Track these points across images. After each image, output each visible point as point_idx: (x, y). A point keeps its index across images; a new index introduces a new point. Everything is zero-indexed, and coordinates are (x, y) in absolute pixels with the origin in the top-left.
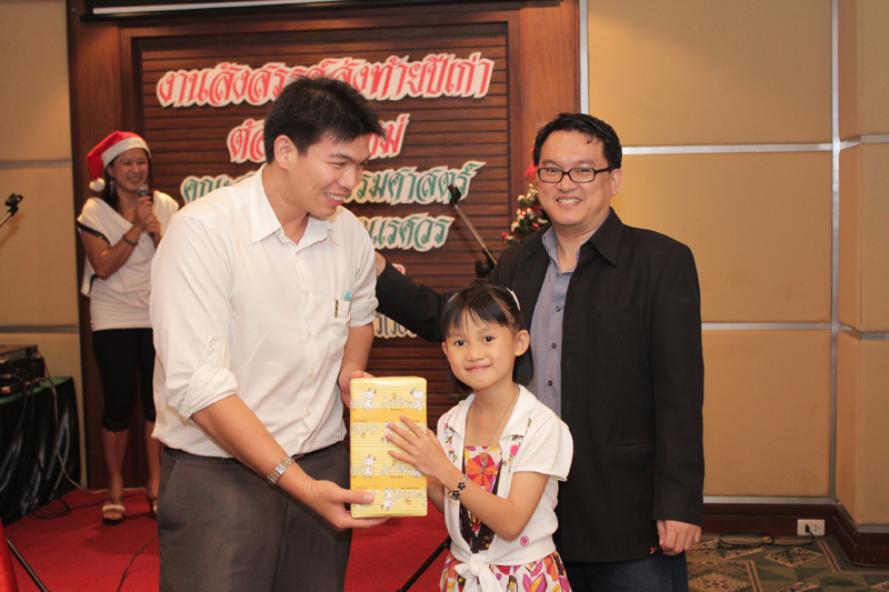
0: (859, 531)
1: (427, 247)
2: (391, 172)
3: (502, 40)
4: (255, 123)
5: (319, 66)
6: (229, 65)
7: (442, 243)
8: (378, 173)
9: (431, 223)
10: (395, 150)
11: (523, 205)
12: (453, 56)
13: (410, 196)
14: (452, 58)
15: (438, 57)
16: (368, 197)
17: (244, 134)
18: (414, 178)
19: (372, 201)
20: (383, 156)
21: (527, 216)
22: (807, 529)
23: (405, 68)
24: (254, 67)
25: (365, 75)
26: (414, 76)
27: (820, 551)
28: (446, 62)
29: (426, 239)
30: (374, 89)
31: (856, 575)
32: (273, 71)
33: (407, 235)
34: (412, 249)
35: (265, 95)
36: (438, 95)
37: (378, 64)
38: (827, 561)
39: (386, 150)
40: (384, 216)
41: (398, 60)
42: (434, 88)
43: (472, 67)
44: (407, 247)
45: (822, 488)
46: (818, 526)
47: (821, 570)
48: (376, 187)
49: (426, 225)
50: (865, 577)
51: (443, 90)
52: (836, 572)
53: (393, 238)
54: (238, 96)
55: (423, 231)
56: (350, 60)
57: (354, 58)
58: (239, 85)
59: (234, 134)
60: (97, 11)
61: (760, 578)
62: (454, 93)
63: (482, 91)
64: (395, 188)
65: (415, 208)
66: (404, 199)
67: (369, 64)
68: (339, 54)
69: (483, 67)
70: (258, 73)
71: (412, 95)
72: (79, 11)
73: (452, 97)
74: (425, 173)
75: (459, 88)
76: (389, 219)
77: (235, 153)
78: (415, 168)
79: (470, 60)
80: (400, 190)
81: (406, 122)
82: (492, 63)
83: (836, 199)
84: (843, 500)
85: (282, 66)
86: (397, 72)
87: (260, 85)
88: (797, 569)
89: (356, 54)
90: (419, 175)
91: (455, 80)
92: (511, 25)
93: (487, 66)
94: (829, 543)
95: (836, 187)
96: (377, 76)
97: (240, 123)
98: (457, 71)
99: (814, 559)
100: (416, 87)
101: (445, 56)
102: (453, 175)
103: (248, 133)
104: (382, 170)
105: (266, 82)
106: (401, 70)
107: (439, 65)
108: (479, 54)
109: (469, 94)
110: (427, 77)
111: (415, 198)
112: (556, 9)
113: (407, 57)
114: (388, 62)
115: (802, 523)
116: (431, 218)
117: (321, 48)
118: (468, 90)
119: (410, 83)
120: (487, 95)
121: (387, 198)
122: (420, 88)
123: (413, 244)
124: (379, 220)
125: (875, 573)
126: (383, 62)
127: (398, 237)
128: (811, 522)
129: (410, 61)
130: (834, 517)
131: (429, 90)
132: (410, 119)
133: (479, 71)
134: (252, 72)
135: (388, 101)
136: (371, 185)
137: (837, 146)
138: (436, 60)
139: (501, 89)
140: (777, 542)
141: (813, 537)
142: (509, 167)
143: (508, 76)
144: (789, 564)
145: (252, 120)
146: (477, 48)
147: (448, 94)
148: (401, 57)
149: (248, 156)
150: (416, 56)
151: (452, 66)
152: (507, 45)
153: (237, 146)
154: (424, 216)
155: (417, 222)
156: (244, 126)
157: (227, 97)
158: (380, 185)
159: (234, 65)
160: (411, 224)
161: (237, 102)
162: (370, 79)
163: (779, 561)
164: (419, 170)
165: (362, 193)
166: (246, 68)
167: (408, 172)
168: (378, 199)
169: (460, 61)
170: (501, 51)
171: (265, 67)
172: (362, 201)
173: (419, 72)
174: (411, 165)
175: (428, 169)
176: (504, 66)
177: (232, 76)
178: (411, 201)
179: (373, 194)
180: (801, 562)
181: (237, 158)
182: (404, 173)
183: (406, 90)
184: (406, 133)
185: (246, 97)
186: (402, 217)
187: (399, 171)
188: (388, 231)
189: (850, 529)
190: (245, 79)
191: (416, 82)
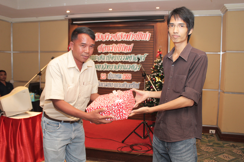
0: (222, 133)
1: (136, 71)
2: (129, 55)
3: (153, 29)
4: (103, 45)
5: (116, 34)
6: (99, 33)
7: (139, 70)
8: (127, 55)
9: (137, 66)
10: (130, 51)
11: (155, 63)
12: (143, 32)
13: (133, 60)
14: (142, 33)
15: (140, 32)
16: (125, 60)
17: (101, 47)
18: (134, 57)
19: (126, 61)
20: (128, 52)
21: (156, 65)
22: (211, 132)
23: (133, 34)
24: (103, 34)
25: (125, 36)
26: (135, 36)
27: (214, 137)
28: (141, 33)
29: (136, 69)
30: (127, 38)
31: (221, 142)
32: (107, 35)
33: (132, 68)
34: (133, 71)
35: (105, 39)
36: (139, 40)
37: (128, 33)
38: (215, 139)
39: (129, 50)
40: (128, 64)
41: (132, 33)
42: (139, 38)
43: (147, 35)
44: (132, 70)
45: (215, 124)
46: (214, 131)
47: (214, 141)
48: (126, 58)
49: (136, 66)
50: (223, 143)
51: (141, 39)
52: (217, 141)
53: (129, 69)
54: (100, 39)
55: (135, 67)
56: (122, 33)
57: (123, 32)
58: (100, 37)
59: (99, 47)
60: (74, 22)
61: (201, 142)
62: (143, 40)
63: (148, 39)
64: (130, 58)
65: (134, 63)
66: (132, 61)
67: (126, 34)
68: (120, 31)
69: (149, 35)
70: (104, 35)
71: (134, 40)
72: (71, 22)
73: (142, 41)
74: (136, 56)
75: (144, 39)
76: (129, 65)
77: (99, 50)
78: (134, 55)
79: (146, 33)
80: (131, 59)
81: (133, 45)
82: (151, 34)
83: (221, 64)
84: (219, 127)
85: (109, 33)
86: (131, 35)
87: (104, 37)
88: (208, 140)
89: (124, 32)
90: (135, 56)
91: (143, 37)
92: (155, 26)
93: (150, 34)
94: (216, 135)
95: (221, 62)
96: (128, 36)
97: (100, 45)
98: (143, 35)
99: (212, 138)
100: (135, 38)
101: (141, 32)
102: (142, 56)
103: (102, 47)
104: (128, 55)
105: (106, 37)
106: (132, 35)
107: (140, 34)
108: (148, 32)
109: (146, 40)
110: (138, 36)
111: (134, 61)
112: (164, 23)
113: (134, 32)
114: (130, 33)
115: (210, 131)
116: (137, 65)
117: (117, 30)
118: (146, 39)
119: (134, 37)
120: (150, 40)
121: (129, 60)
122: (136, 39)
123: (133, 70)
124: (127, 65)
125: (225, 142)
126: (129, 33)
127: (130, 68)
128: (212, 131)
129: (134, 33)
130: (217, 130)
131: (138, 39)
132: (134, 45)
133: (148, 35)
134: (103, 35)
135: (129, 41)
136: (125, 58)
137: (221, 53)
138: (139, 33)
139: (152, 39)
140: (204, 134)
141: (212, 134)
142: (153, 55)
143: (154, 37)
144: (207, 139)
145: (102, 44)
146: (147, 31)
147: (141, 40)
148: (132, 32)
149: (101, 51)
150: (135, 32)
151: (143, 34)
152: (154, 30)
153: (99, 49)
154: (136, 64)
155: (134, 65)
156: (101, 45)
157: (98, 39)
158: (127, 58)
159: (100, 33)
160: (133, 66)
161: (100, 40)
162: (126, 36)
163: (205, 138)
164: (135, 55)
165: (124, 59)
166: (102, 34)
167: (133, 55)
168: (127, 61)
169: (144, 33)
170: (153, 32)
171: (106, 34)
172: (123, 61)
173: (136, 35)
174: (133, 54)
175: (137, 55)
176: (153, 35)
177: (99, 35)
178: (133, 61)
179: (126, 59)
180: (209, 139)
181: (99, 52)
182: (132, 56)
183: (133, 39)
184: (133, 47)
185: (102, 40)
186: (131, 64)
187: (131, 55)
188: (128, 67)
189: (220, 132)
190: (102, 36)
191: (135, 37)
